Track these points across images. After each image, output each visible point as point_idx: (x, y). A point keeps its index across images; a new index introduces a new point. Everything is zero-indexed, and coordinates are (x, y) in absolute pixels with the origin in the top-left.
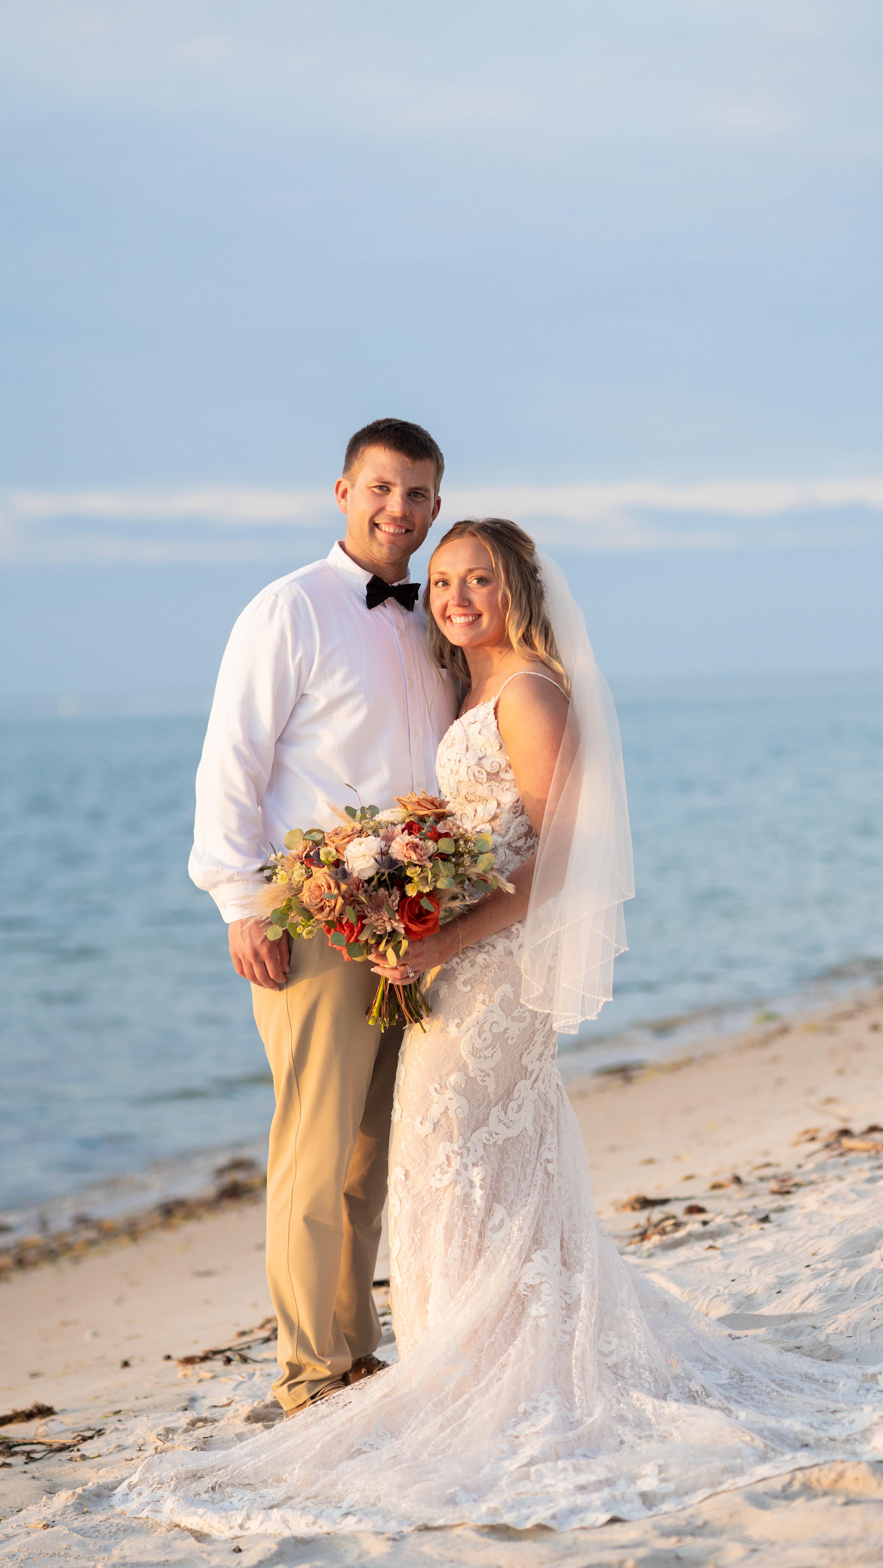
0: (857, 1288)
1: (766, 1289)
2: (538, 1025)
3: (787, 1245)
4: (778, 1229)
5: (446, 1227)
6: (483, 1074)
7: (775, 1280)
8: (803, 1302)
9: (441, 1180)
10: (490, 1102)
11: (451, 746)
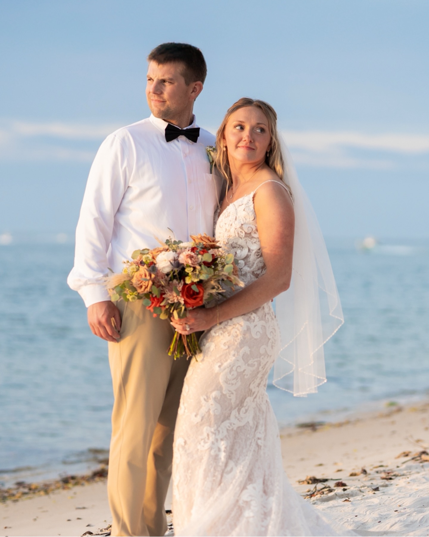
0: (421, 521)
1: (373, 520)
2: (260, 369)
3: (387, 500)
4: (383, 494)
5: (205, 470)
6: (230, 393)
7: (378, 516)
8: (391, 526)
9: (203, 446)
10: (232, 408)
11: (227, 217)
